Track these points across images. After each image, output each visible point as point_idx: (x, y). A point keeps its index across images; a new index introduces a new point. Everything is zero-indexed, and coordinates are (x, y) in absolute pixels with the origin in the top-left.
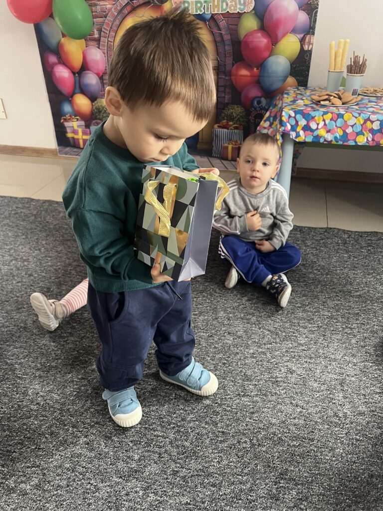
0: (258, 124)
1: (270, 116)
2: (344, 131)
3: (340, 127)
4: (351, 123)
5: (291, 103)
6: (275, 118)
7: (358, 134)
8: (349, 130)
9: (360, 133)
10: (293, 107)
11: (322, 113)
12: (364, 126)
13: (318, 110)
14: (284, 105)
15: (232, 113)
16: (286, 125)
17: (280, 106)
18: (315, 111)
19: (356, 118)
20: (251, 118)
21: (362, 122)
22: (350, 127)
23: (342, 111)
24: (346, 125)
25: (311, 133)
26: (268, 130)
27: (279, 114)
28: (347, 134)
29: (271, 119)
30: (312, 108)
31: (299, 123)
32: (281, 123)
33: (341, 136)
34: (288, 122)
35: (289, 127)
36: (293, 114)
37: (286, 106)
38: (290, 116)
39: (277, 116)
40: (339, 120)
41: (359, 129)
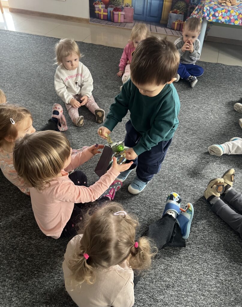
0: (192, 12)
1: (198, 9)
2: (230, 18)
3: (228, 16)
4: (233, 14)
5: (209, 3)
6: (200, 10)
7: (236, 20)
8: (232, 18)
9: (237, 19)
10: (209, 5)
11: (221, 9)
12: (238, 16)
13: (220, 8)
14: (205, 4)
15: (180, 6)
16: (205, 14)
17: (203, 3)
18: (218, 8)
19: (236, 12)
20: (189, 9)
21: (238, 14)
22: (233, 17)
23: (230, 9)
24: (231, 15)
25: (215, 18)
26: (196, 15)
27: (202, 8)
28: (231, 19)
29: (198, 10)
30: (218, 6)
31: (211, 13)
32: (203, 12)
33: (228, 20)
34: (206, 12)
35: (206, 14)
36: (209, 8)
37: (206, 5)
38: (207, 10)
39: (201, 9)
40: (228, 13)
41: (236, 17)
